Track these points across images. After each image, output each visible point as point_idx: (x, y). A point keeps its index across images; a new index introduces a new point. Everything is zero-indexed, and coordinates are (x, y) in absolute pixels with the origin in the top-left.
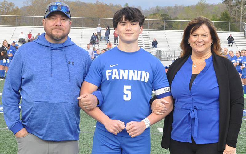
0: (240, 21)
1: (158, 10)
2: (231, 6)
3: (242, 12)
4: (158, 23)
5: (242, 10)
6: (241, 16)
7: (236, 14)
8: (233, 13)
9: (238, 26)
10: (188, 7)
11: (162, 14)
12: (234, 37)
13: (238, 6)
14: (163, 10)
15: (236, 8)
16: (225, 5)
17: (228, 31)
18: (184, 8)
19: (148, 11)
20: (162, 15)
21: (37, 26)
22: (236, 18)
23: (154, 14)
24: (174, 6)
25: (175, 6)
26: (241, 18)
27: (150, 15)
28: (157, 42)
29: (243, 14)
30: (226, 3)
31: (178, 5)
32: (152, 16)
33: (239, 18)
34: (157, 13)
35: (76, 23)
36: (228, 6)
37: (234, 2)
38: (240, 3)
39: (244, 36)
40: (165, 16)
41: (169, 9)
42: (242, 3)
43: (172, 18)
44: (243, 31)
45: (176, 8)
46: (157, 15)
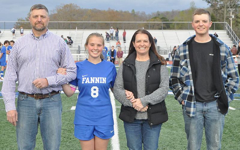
0: (224, 21)
1: (159, 15)
2: (217, 10)
3: (225, 14)
4: (158, 25)
5: (225, 13)
6: (225, 17)
7: (220, 16)
8: (218, 15)
9: (222, 25)
10: (183, 11)
11: (162, 17)
12: (218, 35)
13: (222, 9)
14: (162, 14)
15: (220, 11)
16: (212, 9)
17: (214, 30)
18: (179, 12)
19: (150, 16)
20: (162, 19)
21: (62, 29)
22: (221, 19)
23: (155, 18)
24: (171, 11)
25: (173, 11)
26: (225, 19)
27: (152, 19)
28: (156, 40)
29: (226, 16)
30: (212, 8)
31: (175, 10)
32: (153, 19)
33: (223, 18)
34: (157, 17)
35: (93, 26)
36: (214, 9)
37: (218, 6)
38: (223, 7)
39: (226, 33)
40: (163, 19)
41: (167, 13)
42: (225, 7)
43: (169, 21)
44: (225, 30)
45: (173, 12)
46: (158, 19)
